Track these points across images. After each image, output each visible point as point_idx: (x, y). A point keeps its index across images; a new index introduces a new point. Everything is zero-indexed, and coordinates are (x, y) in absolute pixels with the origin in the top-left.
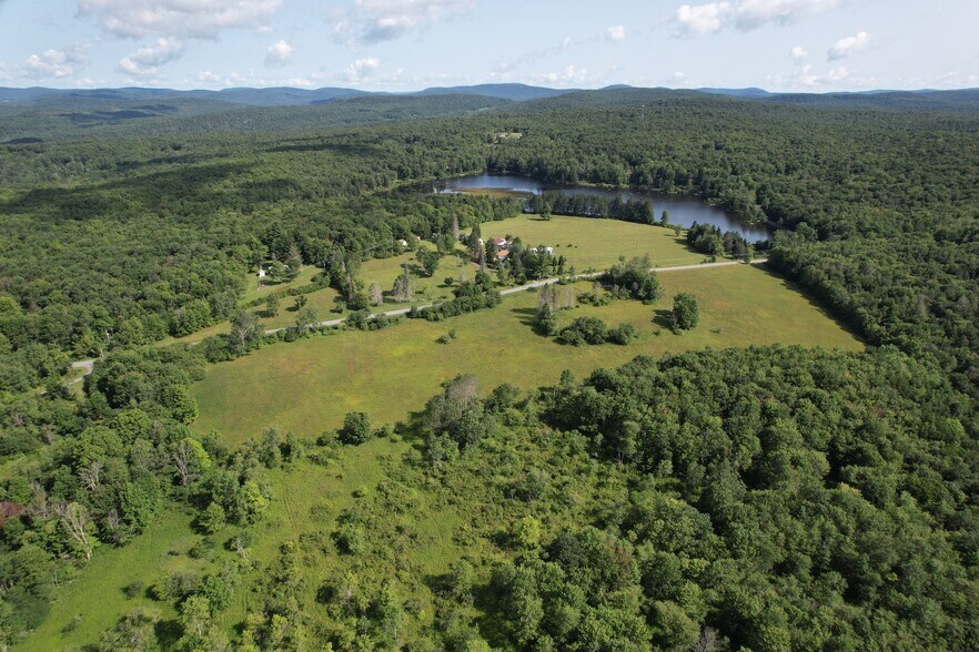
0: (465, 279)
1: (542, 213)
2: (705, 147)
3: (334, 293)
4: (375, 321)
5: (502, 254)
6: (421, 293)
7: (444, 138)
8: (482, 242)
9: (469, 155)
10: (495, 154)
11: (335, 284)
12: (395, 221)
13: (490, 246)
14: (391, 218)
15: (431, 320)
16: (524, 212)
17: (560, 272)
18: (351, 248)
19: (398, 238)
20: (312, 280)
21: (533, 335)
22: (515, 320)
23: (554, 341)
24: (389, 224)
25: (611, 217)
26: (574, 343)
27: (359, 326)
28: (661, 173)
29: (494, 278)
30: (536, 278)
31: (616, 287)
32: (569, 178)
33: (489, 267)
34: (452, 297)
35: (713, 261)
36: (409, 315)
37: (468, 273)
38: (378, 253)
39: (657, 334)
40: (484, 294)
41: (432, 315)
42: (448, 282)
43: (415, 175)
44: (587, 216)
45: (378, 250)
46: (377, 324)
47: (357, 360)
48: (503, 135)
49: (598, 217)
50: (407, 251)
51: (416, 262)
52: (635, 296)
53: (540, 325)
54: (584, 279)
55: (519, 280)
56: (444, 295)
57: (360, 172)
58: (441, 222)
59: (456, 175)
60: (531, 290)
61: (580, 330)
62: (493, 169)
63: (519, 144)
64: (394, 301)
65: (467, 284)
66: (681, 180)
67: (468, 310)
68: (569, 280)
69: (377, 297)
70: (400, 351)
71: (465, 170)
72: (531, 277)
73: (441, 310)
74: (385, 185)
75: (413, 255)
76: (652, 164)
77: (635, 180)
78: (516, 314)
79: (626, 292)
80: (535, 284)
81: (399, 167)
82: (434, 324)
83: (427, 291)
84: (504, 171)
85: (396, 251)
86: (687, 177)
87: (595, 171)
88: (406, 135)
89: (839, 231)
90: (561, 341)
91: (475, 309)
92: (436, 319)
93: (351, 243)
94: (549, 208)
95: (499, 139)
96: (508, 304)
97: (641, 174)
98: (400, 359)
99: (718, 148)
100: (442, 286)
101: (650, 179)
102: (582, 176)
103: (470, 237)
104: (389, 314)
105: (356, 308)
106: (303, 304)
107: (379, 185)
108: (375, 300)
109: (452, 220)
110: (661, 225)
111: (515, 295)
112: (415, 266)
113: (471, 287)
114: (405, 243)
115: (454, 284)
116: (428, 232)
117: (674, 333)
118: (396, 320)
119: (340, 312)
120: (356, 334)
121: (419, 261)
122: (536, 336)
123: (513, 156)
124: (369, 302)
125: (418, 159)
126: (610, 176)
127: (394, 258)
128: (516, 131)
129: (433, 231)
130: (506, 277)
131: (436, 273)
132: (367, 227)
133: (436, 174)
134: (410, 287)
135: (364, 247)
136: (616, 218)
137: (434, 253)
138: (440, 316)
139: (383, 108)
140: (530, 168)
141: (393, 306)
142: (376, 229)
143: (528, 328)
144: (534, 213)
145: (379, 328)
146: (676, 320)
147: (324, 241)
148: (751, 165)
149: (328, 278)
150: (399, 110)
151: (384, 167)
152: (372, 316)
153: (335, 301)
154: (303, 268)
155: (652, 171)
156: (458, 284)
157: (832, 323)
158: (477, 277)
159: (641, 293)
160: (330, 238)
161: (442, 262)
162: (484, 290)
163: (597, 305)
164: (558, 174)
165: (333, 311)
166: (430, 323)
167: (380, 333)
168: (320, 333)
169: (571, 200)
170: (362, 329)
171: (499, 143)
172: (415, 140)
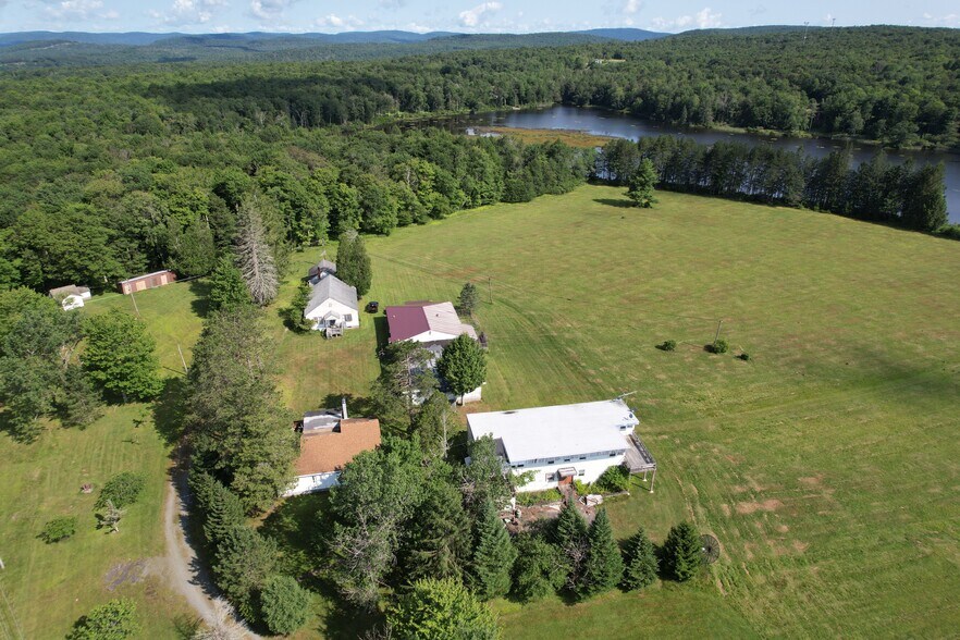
1: (633, 185)
16: (591, 180)
28: (881, 110)
32: (696, 117)
43: (431, 103)
49: (774, 202)
59: (505, 108)
62: (570, 100)
63: (618, 69)
66: (931, 123)
71: (522, 100)
76: (861, 93)
77: (825, 124)
84: (587, 105)
87: (744, 106)
94: (653, 176)
97: (838, 111)
101: (859, 121)
102: (720, 115)
123: (603, 81)
126: (775, 115)
128: (618, 57)
133: (472, 105)
136: (824, 207)
140: (628, 102)
144: (615, 183)
155: (862, 105)
164: (676, 110)
169: (708, 157)
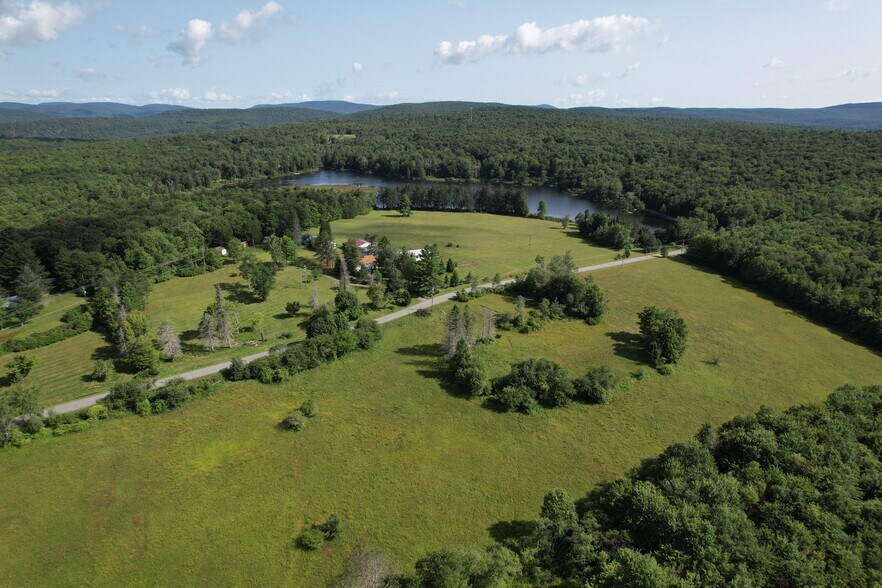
0: (318, 303)
1: (399, 208)
2: (545, 141)
3: (97, 341)
4: (163, 395)
5: (368, 260)
6: (248, 330)
7: (273, 139)
8: (336, 243)
9: (303, 153)
10: (331, 152)
11: (100, 324)
12: (208, 221)
13: (350, 251)
14: (203, 217)
15: (267, 382)
16: (376, 208)
17: (454, 283)
18: (136, 264)
19: (213, 245)
20: (63, 320)
21: (444, 397)
22: (408, 369)
23: (484, 406)
24: (199, 226)
25: (478, 211)
26: (522, 409)
27: (132, 406)
28: (512, 165)
29: (362, 297)
30: (423, 294)
31: (545, 302)
32: (416, 173)
33: (352, 281)
34: (302, 335)
35: (627, 255)
36: (228, 374)
37: (321, 294)
38: (182, 269)
39: (638, 376)
40: (352, 326)
41: (269, 373)
42: (292, 309)
43: (242, 173)
44: (451, 211)
45: (182, 263)
46: (167, 399)
47: (118, 492)
48: (337, 136)
49: (463, 211)
50: (227, 262)
51: (240, 280)
52: (570, 313)
53: (455, 378)
54: (488, 291)
55: (401, 300)
56: (286, 332)
57: (173, 170)
58: (275, 221)
59: (289, 174)
60: (422, 313)
61: (527, 384)
62: (329, 166)
63: (354, 143)
64: (201, 350)
65: (323, 313)
66: (534, 172)
67: (329, 357)
68: (470, 294)
69: (172, 345)
70: (208, 460)
71: (299, 168)
72: (416, 292)
73: (284, 361)
74: (206, 184)
75: (234, 269)
76: (501, 157)
77: (486, 173)
78: (409, 358)
79: (559, 308)
80: (424, 303)
81: (223, 165)
82: (275, 389)
83: (260, 326)
84: (343, 169)
85: (210, 264)
86: (540, 168)
87: (442, 166)
88: (231, 137)
89: (740, 215)
90: (497, 406)
91: (340, 354)
92: (276, 380)
93: (137, 255)
94: (409, 201)
95: (333, 140)
96: (391, 340)
97: (491, 167)
98: (209, 479)
99: (558, 141)
100: (281, 317)
101: (502, 171)
102: (429, 172)
103: (319, 239)
104: (189, 376)
105: (132, 369)
106: (25, 371)
107: (197, 185)
108: (167, 351)
109: (291, 217)
110: (538, 217)
111: (399, 323)
112: (238, 285)
113: (331, 317)
114: (224, 252)
115: (302, 311)
116: (257, 234)
117: (660, 371)
118: (204, 388)
119: (101, 379)
120: (125, 425)
121: (245, 277)
122: (453, 400)
123: (350, 153)
124: (156, 353)
125: (244, 156)
126: (459, 170)
127: (208, 274)
128: (349, 133)
129: (265, 233)
130: (381, 296)
131: (272, 294)
132: (166, 231)
133: (267, 173)
134: (229, 324)
135: (158, 260)
136: (484, 211)
137: (267, 264)
138: (283, 372)
139: (212, 120)
140: (371, 166)
141: (199, 358)
142: (178, 233)
143: (434, 383)
144: (388, 209)
145: (171, 406)
146: (659, 352)
147: (91, 255)
148: (601, 155)
149: (89, 316)
150: (228, 122)
151: (204, 165)
152: (160, 383)
153: (94, 357)
154: (47, 300)
155: (502, 163)
156: (308, 311)
157: (823, 332)
158: (338, 300)
159: (583, 308)
160: (104, 250)
161: (281, 277)
162: (352, 318)
163: (524, 331)
164: (403, 170)
165: (87, 379)
166: (266, 388)
167: (174, 419)
168: (47, 431)
169: (430, 193)
170: (139, 413)
171: (333, 142)
172: (242, 141)
